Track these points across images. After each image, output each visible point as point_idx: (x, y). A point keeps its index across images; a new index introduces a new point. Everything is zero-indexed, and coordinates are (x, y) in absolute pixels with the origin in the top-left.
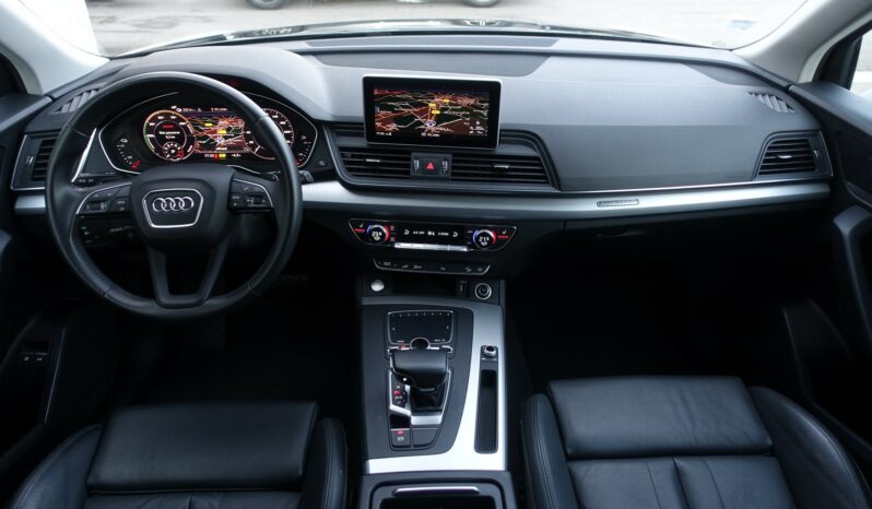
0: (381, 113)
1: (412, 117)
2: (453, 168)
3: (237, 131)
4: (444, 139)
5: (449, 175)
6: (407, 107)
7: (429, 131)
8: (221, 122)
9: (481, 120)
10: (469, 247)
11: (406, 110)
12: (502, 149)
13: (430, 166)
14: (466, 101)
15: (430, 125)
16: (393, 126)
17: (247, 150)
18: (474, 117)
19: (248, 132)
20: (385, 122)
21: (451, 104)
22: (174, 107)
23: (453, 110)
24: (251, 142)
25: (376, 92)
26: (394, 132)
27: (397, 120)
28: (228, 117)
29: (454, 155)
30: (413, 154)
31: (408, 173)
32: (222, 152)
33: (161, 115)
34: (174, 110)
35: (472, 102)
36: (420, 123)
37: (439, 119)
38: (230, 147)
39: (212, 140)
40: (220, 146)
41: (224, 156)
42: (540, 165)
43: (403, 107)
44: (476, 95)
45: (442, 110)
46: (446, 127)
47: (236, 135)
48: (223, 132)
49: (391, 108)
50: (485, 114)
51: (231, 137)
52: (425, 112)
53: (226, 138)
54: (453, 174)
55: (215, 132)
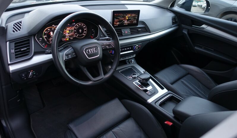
0: (116, 20)
1: (123, 20)
2: (131, 32)
3: (72, 30)
4: (129, 25)
5: (130, 34)
6: (122, 18)
7: (126, 24)
8: (67, 29)
9: (136, 20)
10: (133, 50)
11: (121, 19)
12: (139, 26)
13: (126, 32)
14: (133, 15)
15: (126, 22)
16: (118, 23)
17: (75, 36)
18: (135, 18)
19: (75, 31)
20: (116, 22)
21: (130, 16)
22: (53, 25)
23: (131, 17)
24: (76, 34)
25: (115, 15)
26: (118, 25)
27: (119, 22)
28: (69, 27)
29: (130, 29)
30: (122, 30)
31: (122, 35)
32: (67, 38)
33: (49, 29)
34: (53, 26)
35: (134, 15)
36: (124, 22)
37: (128, 20)
38: (70, 36)
39: (65, 35)
40: (67, 36)
41: (68, 39)
42: (145, 28)
43: (121, 18)
44: (136, 13)
45: (129, 18)
46: (129, 22)
47: (72, 32)
48: (68, 32)
49: (118, 19)
50: (137, 18)
51: (70, 33)
52: (125, 19)
53: (69, 33)
54: (131, 33)
55: (66, 32)
